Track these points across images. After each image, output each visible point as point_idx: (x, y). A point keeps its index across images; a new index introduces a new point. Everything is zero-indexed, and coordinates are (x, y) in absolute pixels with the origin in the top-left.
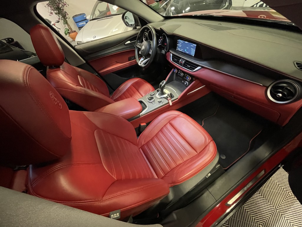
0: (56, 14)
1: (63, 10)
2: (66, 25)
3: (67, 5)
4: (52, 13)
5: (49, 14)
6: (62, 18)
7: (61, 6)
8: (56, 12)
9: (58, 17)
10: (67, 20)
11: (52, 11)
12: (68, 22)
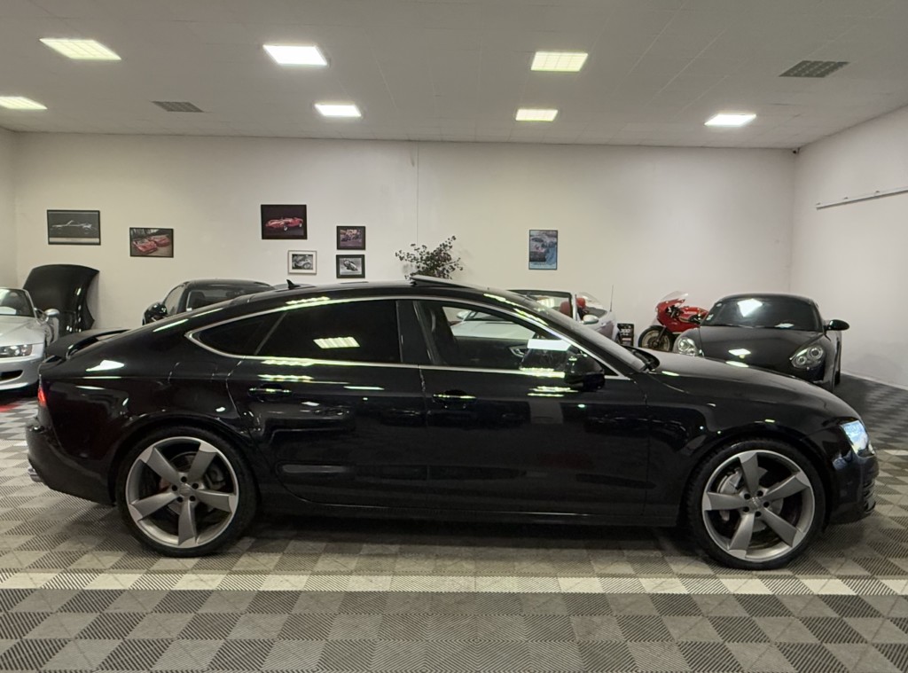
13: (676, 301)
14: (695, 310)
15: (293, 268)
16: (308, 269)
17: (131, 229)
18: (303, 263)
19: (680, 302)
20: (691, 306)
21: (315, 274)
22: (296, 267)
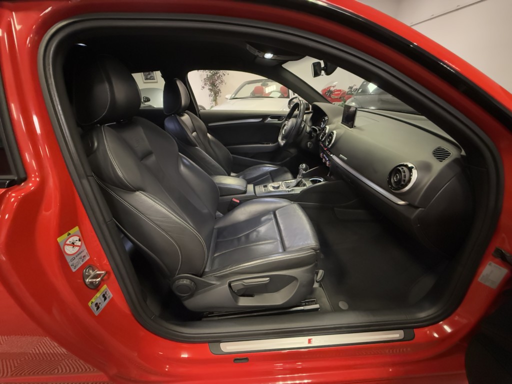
0: (209, 89)
1: (218, 87)
2: (214, 102)
3: (223, 83)
4: (203, 87)
5: (201, 88)
6: (213, 96)
7: (217, 82)
8: (210, 87)
9: (210, 93)
10: (217, 97)
11: (205, 86)
12: (218, 101)
13: (331, 87)
14: (340, 91)
15: (145, 80)
16: (153, 79)
18: (149, 76)
19: (334, 87)
20: (338, 89)
21: (157, 82)
22: (146, 79)
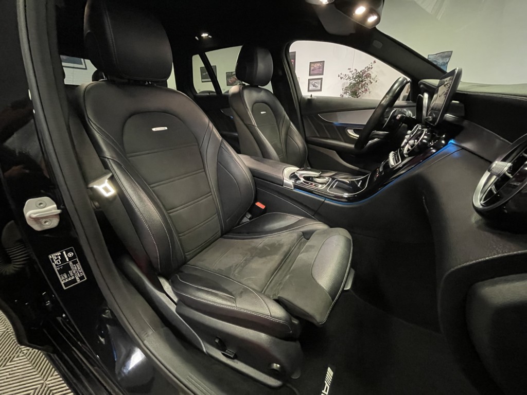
17: (227, 73)
